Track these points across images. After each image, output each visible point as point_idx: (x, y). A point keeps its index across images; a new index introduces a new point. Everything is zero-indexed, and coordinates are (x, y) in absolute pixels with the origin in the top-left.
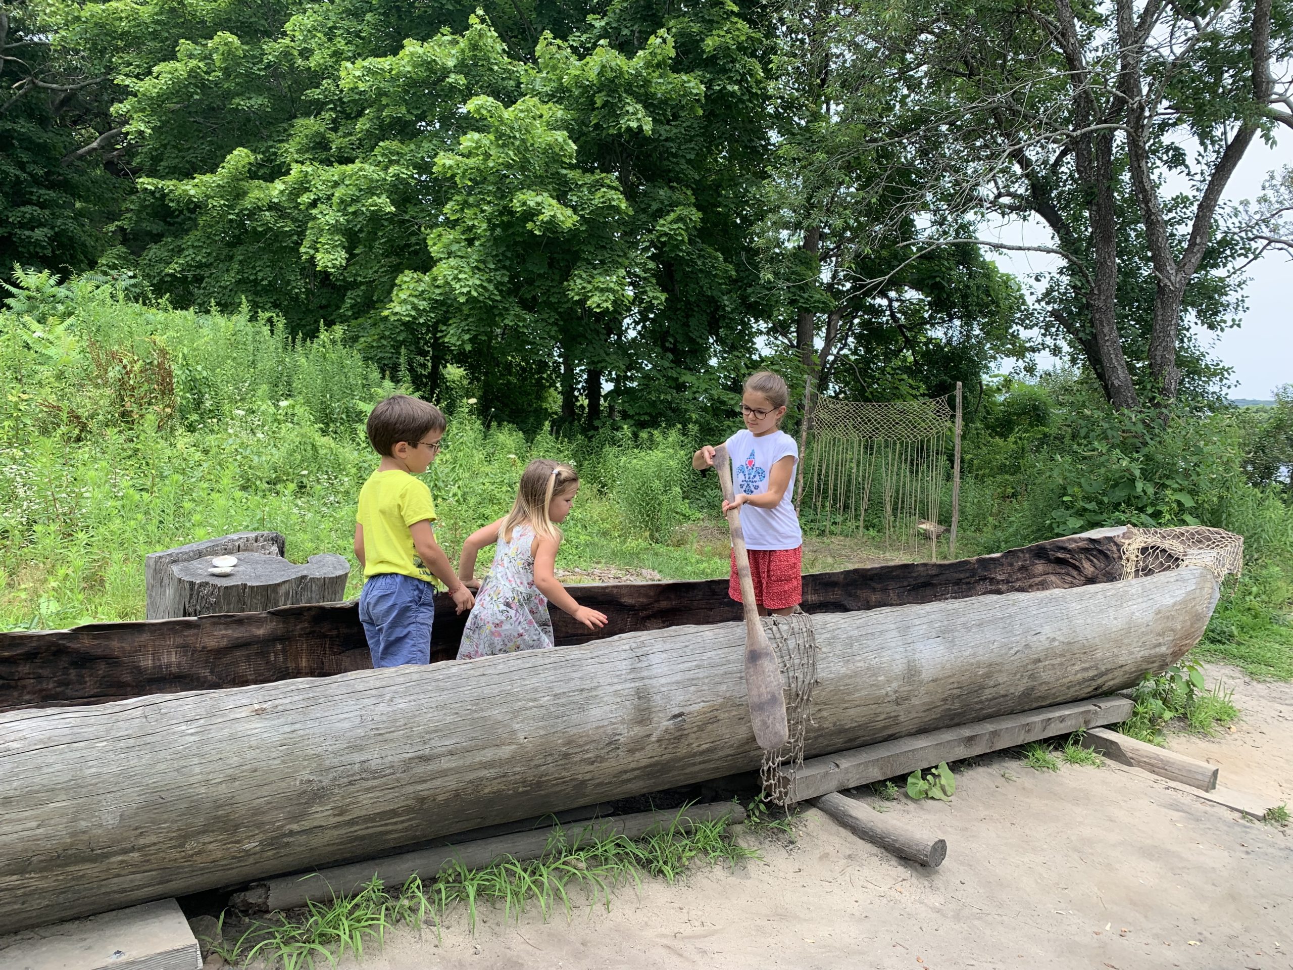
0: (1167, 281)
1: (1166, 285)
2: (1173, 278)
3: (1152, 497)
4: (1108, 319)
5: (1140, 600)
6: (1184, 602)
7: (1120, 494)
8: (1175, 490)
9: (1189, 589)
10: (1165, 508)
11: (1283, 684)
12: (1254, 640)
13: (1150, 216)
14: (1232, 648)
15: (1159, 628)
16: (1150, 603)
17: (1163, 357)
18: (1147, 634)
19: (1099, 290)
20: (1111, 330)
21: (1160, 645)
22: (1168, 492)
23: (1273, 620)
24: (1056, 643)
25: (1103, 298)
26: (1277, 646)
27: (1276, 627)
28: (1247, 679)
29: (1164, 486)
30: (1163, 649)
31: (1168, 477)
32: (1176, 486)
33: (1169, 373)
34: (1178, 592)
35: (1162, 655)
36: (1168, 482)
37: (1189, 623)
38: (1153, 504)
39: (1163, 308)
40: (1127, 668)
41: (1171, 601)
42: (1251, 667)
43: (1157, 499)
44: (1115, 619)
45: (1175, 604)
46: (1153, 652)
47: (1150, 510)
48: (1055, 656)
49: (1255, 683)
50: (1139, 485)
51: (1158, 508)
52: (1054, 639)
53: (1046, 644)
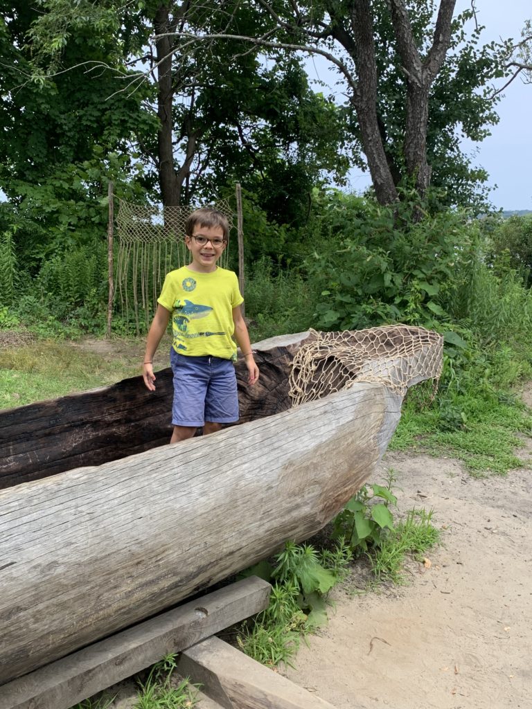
0: (414, 78)
1: (413, 82)
2: (419, 75)
3: (400, 287)
4: (369, 120)
5: (256, 454)
6: (336, 441)
7: (373, 287)
8: (421, 280)
9: (342, 422)
10: (410, 298)
11: (498, 479)
12: (483, 424)
13: (395, 11)
14: (458, 436)
15: (292, 485)
16: (274, 455)
17: (415, 153)
18: (270, 499)
19: (361, 91)
20: (373, 131)
21: (298, 506)
22: (415, 282)
23: (503, 401)
24: (60, 570)
25: (365, 99)
26: (501, 430)
27: (504, 407)
28: (466, 475)
29: (412, 276)
30: (306, 510)
31: (415, 267)
32: (421, 276)
33: (422, 170)
34: (323, 430)
35: (305, 518)
36: (416, 272)
37: (346, 466)
38: (401, 295)
39: (413, 105)
40: (244, 551)
41: (312, 444)
42: (473, 460)
43: (404, 289)
44: (203, 494)
45: (319, 447)
46: (287, 518)
47: (398, 300)
48: (64, 588)
49: (472, 480)
50: (388, 277)
51: (405, 298)
52: (53, 565)
53: (33, 577)
